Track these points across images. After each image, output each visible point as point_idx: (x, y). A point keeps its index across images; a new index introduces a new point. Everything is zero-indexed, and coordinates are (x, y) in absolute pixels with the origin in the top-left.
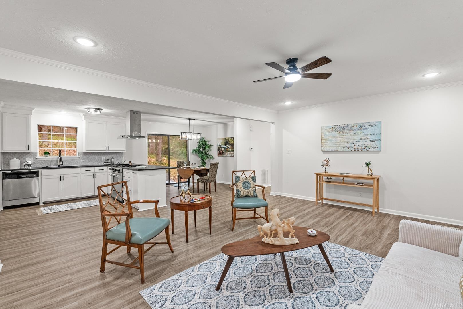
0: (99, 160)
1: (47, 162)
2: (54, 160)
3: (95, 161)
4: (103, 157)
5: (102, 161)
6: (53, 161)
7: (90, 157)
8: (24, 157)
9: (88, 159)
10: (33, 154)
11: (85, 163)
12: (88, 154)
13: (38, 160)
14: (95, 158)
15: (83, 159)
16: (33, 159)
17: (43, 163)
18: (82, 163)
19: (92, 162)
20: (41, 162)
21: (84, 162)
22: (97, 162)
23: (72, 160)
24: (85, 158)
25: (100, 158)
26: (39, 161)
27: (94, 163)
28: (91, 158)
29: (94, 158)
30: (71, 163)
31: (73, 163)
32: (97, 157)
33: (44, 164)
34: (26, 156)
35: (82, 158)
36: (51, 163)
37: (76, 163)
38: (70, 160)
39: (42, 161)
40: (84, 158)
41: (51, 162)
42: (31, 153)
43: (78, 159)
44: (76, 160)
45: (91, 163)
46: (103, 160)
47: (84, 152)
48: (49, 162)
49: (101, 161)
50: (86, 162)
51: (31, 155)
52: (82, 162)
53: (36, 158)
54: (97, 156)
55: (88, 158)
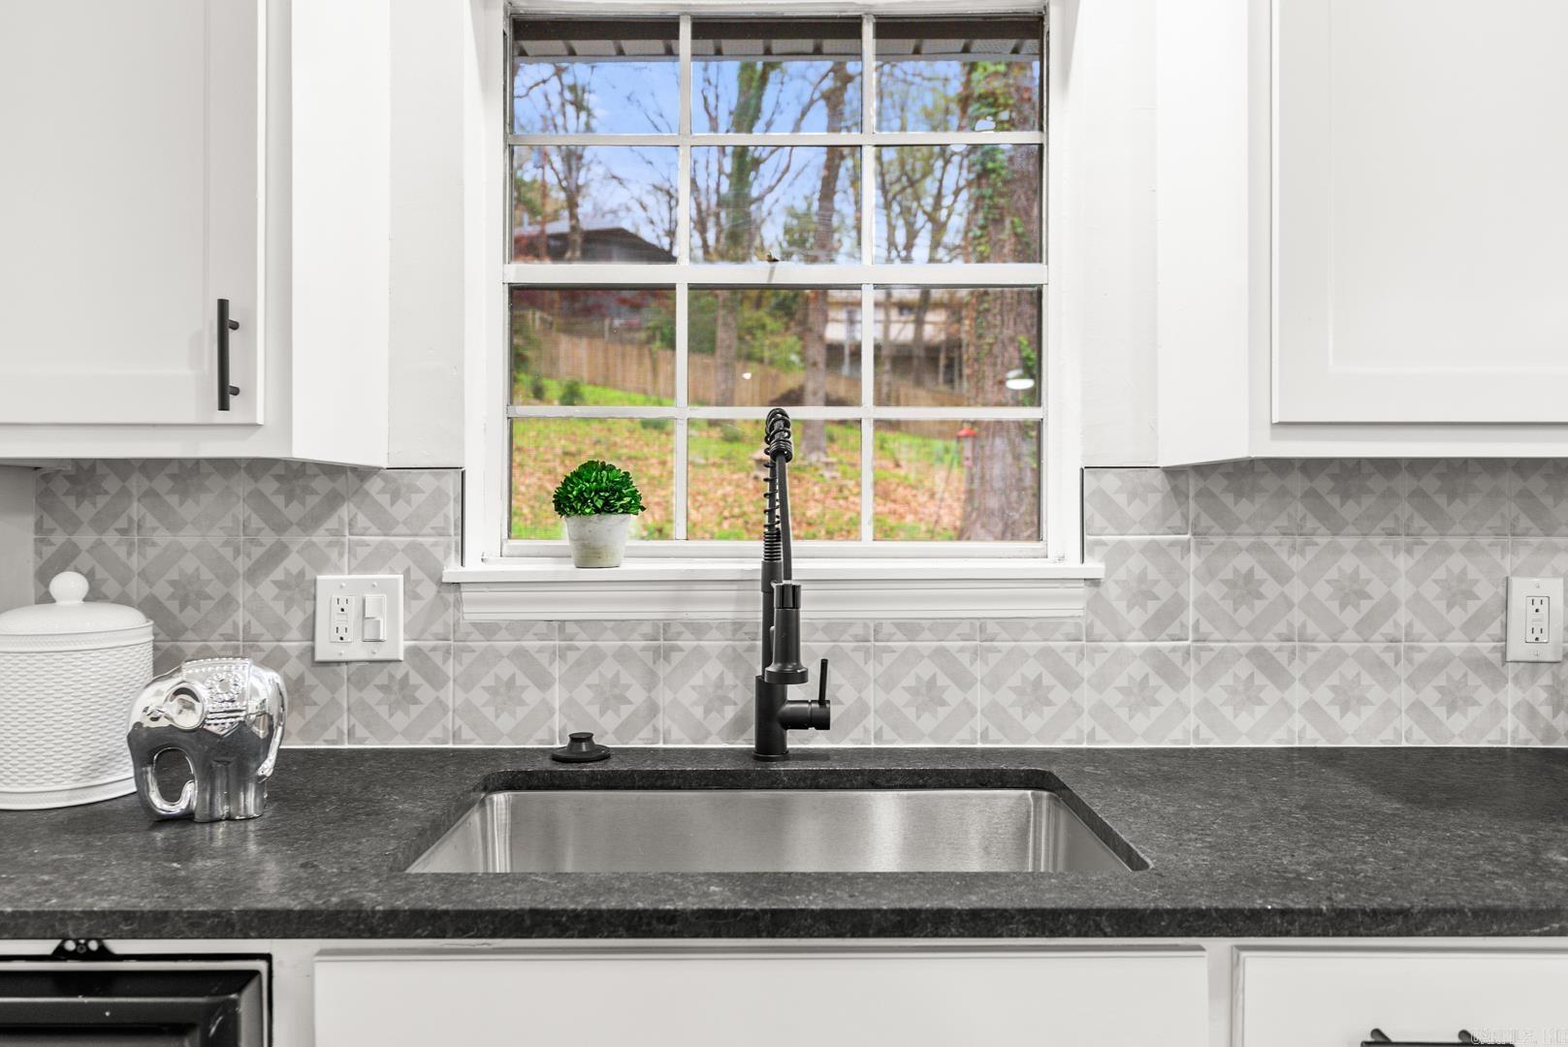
0: (1457, 646)
1: (597, 657)
2: (698, 629)
3: (1377, 667)
4: (1522, 589)
5: (1495, 668)
6: (687, 643)
7: (1282, 576)
8: (293, 563)
9: (1244, 616)
10: (400, 510)
11: (1192, 694)
12: (1244, 509)
13: (472, 613)
14: (1377, 590)
15: (1157, 625)
16: (411, 595)
17: (543, 683)
18: (1140, 695)
19: (1323, 695)
20: (519, 655)
21: (1167, 670)
22: (1403, 694)
23: (980, 628)
24: (1192, 590)
25: (1459, 592)
26: (488, 630)
27: (1347, 700)
28: (1296, 590)
29: (1351, 593)
30: (964, 681)
31: (994, 683)
32: (1403, 589)
33: (557, 695)
34: (320, 537)
35: (1142, 593)
36: (651, 681)
37: (1035, 695)
38: (943, 627)
39: (531, 644)
40: (1177, 606)
41: (663, 654)
42: (374, 486)
43: (1073, 607)
44: (1045, 626)
45: (1297, 694)
46: (1518, 649)
47: (1172, 472)
48: (623, 656)
49: (1479, 664)
50: (1207, 678)
51: (386, 527)
52: (1137, 669)
53: (452, 571)
54: (1403, 562)
55: (1245, 588)
